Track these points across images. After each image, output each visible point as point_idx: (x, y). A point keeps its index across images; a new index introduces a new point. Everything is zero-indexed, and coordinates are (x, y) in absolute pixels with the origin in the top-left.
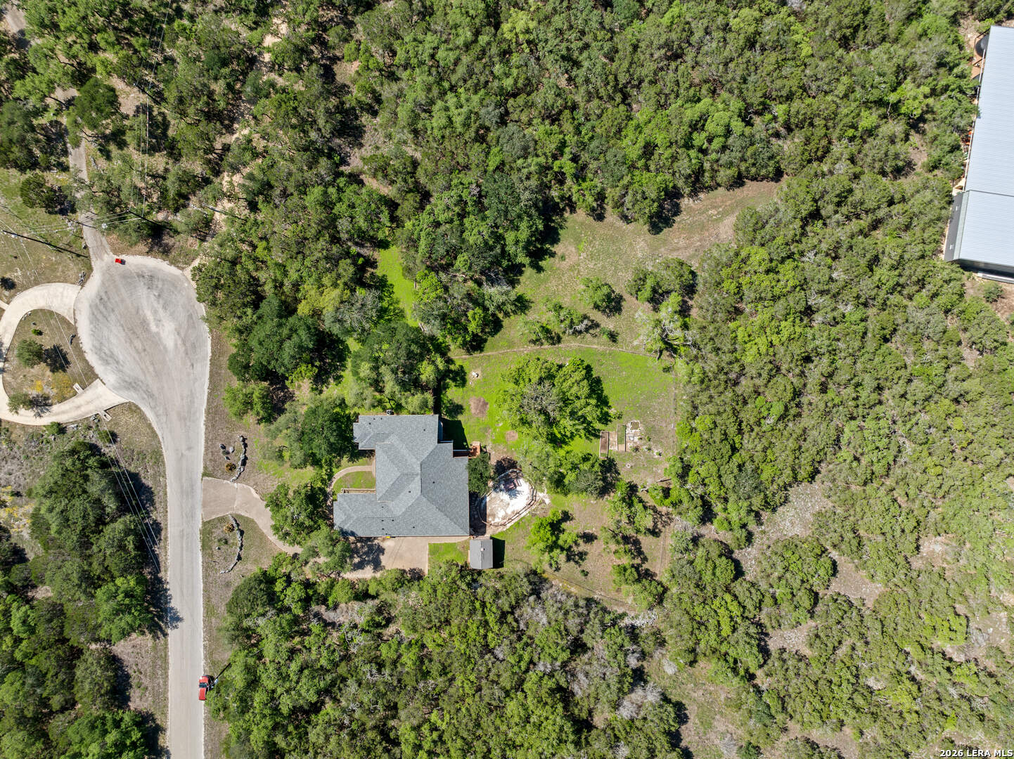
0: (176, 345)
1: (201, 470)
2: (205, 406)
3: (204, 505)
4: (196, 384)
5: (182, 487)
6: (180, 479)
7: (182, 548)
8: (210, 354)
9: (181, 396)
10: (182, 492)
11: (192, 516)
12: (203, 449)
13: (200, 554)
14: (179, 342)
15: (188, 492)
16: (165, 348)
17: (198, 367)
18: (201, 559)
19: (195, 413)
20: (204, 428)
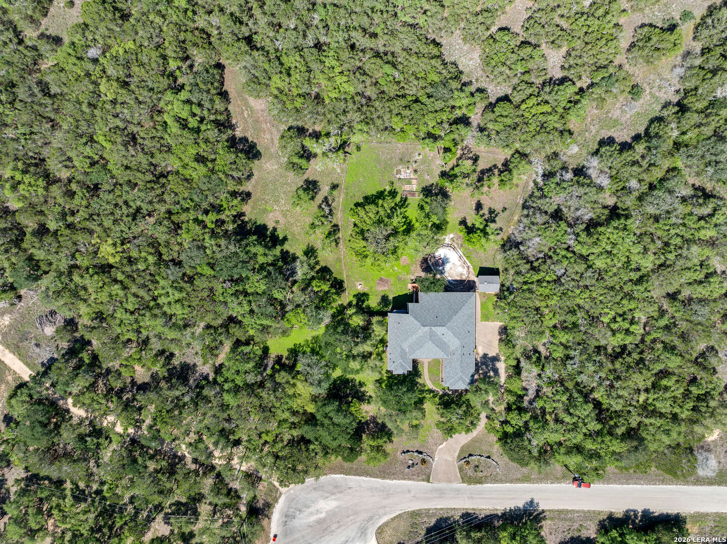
0: (335, 499)
1: (425, 483)
2: (379, 480)
3: (450, 482)
4: (363, 485)
5: (437, 497)
6: (431, 498)
7: (481, 498)
8: (342, 475)
9: (372, 496)
10: (440, 497)
11: (457, 491)
12: (410, 482)
13: (485, 485)
14: (333, 497)
15: (441, 493)
16: (337, 507)
17: (351, 484)
18: (489, 485)
19: (384, 487)
20: (394, 481)
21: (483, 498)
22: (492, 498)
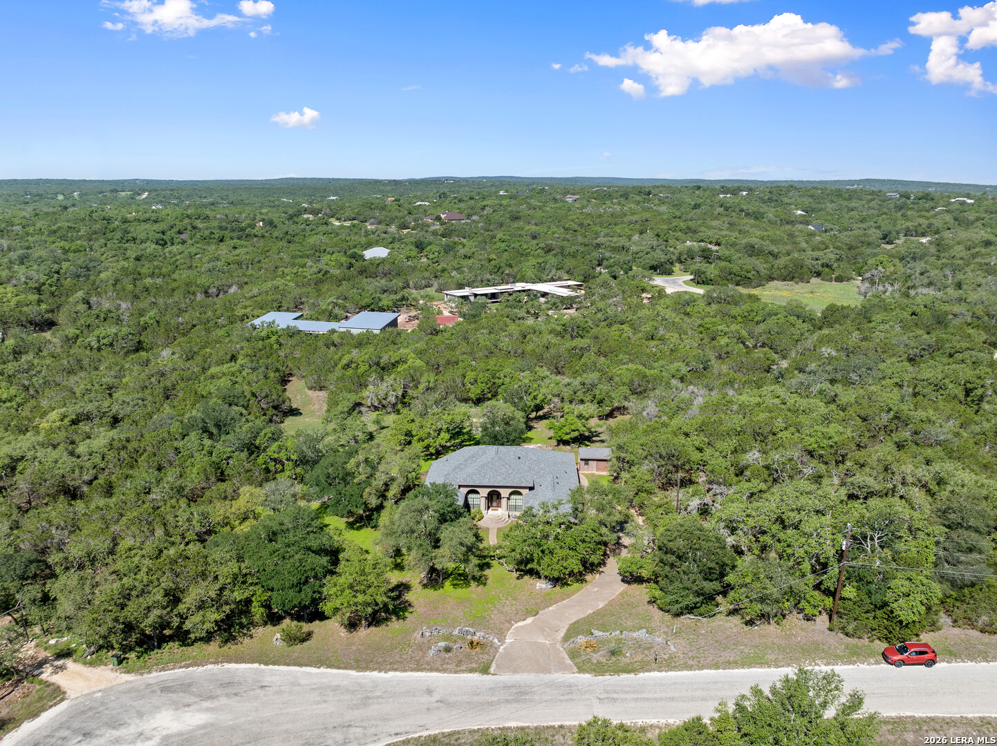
0: (208, 710)
1: (476, 676)
2: (353, 673)
3: (546, 670)
4: (302, 682)
5: (507, 701)
6: (490, 704)
7: (636, 700)
8: (256, 665)
9: (318, 703)
10: (517, 701)
11: (570, 688)
12: (435, 674)
13: (641, 675)
14: (206, 704)
15: (520, 695)
16: (204, 727)
17: (267, 680)
18: (655, 674)
19: (359, 684)
20: (391, 674)
21: (647, 699)
22: (672, 699)
